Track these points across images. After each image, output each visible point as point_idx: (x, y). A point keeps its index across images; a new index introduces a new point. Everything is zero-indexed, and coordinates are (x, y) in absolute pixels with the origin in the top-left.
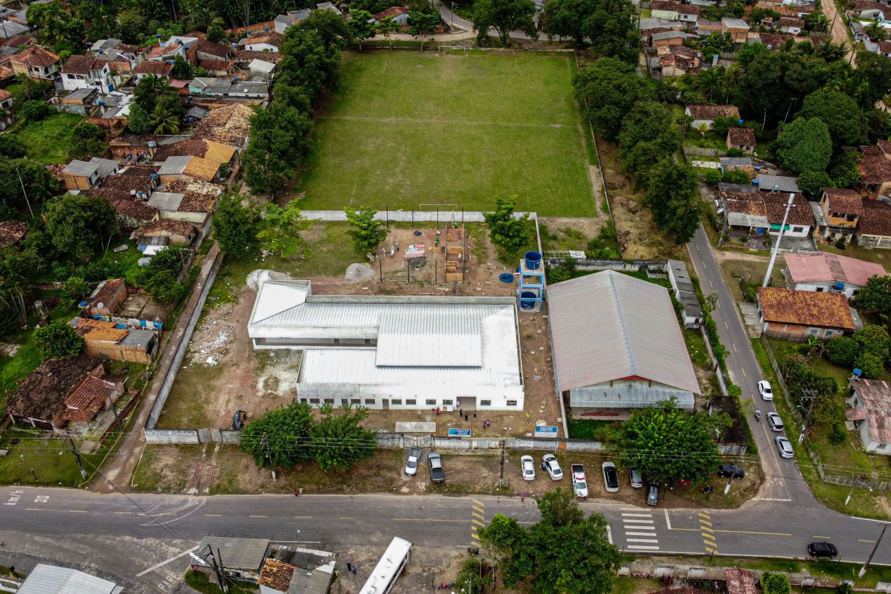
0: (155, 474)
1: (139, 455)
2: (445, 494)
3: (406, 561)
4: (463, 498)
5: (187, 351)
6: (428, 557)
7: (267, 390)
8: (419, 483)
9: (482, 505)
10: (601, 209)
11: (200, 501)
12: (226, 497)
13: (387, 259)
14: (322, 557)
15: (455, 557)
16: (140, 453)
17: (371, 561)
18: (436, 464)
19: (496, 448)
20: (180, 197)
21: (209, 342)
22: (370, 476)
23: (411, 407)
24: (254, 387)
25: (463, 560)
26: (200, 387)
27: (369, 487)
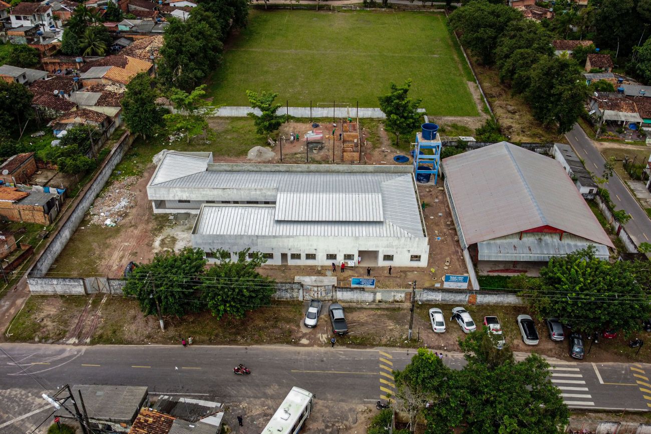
0: (34, 324)
1: (21, 305)
2: (348, 346)
3: (306, 414)
4: (368, 350)
5: (87, 214)
6: (331, 412)
7: (163, 248)
8: (320, 335)
9: (390, 357)
10: (482, 111)
11: (79, 351)
12: (108, 347)
13: (287, 145)
14: (209, 408)
15: (363, 412)
16: (22, 303)
17: (266, 415)
18: (338, 314)
19: (401, 302)
20: (98, 95)
21: (109, 207)
22: (266, 328)
23: (310, 262)
24: (150, 245)
25: (370, 415)
26: (95, 245)
27: (265, 338)
